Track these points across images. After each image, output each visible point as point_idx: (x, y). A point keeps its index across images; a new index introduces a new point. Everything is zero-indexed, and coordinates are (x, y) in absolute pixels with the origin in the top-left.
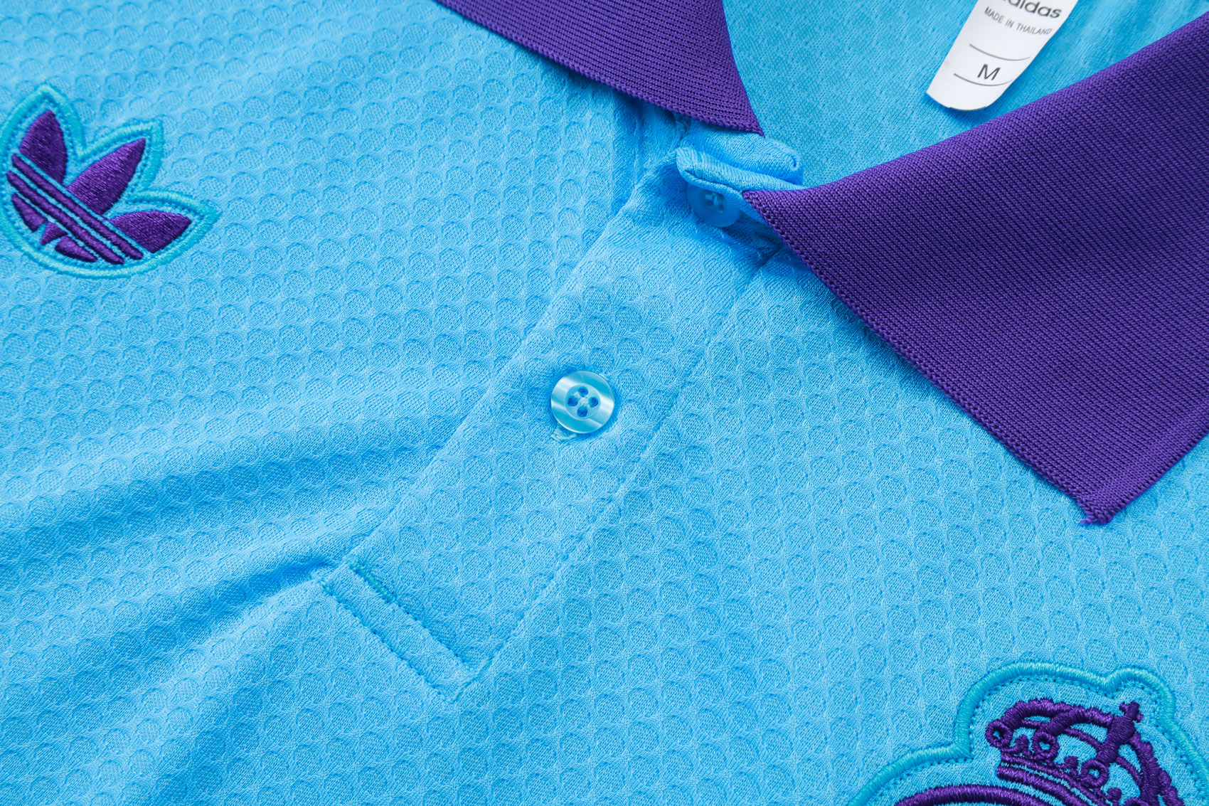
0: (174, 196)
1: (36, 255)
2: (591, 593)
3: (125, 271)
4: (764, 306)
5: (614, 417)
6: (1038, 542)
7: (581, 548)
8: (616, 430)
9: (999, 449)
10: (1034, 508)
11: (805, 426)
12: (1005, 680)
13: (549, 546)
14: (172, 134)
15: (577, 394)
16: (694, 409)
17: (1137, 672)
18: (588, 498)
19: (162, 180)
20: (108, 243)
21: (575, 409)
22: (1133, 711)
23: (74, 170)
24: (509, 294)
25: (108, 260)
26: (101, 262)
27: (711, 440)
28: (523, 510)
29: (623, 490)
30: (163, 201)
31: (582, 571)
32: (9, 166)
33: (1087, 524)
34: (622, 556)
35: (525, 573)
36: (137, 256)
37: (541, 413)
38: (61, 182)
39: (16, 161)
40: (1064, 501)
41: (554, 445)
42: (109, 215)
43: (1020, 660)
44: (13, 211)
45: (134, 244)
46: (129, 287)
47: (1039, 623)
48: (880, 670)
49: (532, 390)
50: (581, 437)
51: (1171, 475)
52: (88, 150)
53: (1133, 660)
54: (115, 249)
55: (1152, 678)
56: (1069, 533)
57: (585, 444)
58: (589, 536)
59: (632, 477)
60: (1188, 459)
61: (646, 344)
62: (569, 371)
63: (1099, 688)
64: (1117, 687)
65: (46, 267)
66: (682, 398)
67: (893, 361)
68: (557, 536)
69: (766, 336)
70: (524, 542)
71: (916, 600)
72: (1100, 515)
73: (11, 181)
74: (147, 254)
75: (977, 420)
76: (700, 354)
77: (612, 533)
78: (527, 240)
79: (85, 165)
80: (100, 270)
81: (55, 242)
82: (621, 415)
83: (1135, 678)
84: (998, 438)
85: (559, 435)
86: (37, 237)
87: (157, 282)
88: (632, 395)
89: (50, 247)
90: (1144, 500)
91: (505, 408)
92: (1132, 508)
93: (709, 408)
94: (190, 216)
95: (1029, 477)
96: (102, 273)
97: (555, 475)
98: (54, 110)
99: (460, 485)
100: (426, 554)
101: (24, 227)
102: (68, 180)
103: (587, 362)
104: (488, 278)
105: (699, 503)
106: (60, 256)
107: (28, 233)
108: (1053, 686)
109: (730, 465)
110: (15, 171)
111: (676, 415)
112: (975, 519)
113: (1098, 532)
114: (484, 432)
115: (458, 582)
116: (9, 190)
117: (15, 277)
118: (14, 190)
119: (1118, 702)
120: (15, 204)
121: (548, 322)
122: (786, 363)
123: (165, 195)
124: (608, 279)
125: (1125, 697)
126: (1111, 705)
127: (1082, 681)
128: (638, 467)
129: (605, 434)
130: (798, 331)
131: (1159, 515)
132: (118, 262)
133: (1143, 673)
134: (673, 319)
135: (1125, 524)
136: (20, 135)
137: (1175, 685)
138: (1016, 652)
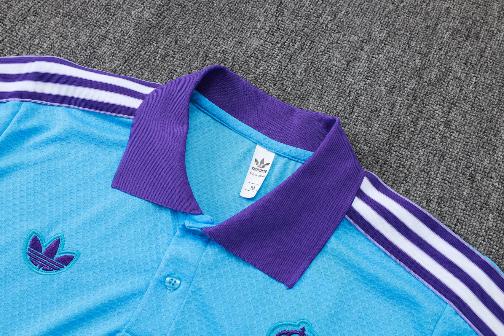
0: (69, 251)
1: (38, 272)
2: (181, 326)
3: (60, 271)
4: (210, 253)
5: (180, 284)
6: (278, 295)
7: (177, 316)
8: (181, 287)
9: (267, 276)
10: (276, 288)
11: (223, 278)
12: (275, 328)
13: (170, 317)
14: (66, 236)
15: (171, 281)
16: (198, 280)
17: (303, 320)
18: (177, 305)
19: (66, 247)
20: (55, 266)
21: (171, 284)
22: (303, 329)
23: (44, 249)
24: (152, 259)
25: (56, 270)
26: (54, 270)
27: (203, 286)
28: (163, 310)
29: (185, 301)
30: (67, 253)
31: (178, 322)
32: (28, 251)
33: (288, 289)
34: (187, 316)
35: (165, 325)
36: (63, 267)
37: (163, 287)
38: (41, 253)
39: (29, 250)
40: (283, 285)
41: (168, 293)
42: (54, 258)
43: (278, 323)
44: (30, 262)
45: (61, 264)
46: (62, 275)
47: (281, 314)
48: (248, 331)
49: (161, 282)
50: (174, 290)
51: (305, 274)
52: (46, 243)
53: (302, 318)
54: (57, 267)
55: (307, 321)
56: (285, 292)
57: (175, 292)
58: (179, 313)
59: (186, 298)
60: (308, 270)
61: (185, 266)
62: (169, 276)
63: (295, 326)
64: (299, 325)
65: (41, 274)
66: (195, 277)
67: (241, 260)
68: (171, 315)
69: (212, 260)
70: (164, 317)
71: (253, 314)
72: (290, 286)
73: (29, 255)
74: (65, 266)
75: (261, 270)
76: (197, 267)
77: (184, 311)
78: (154, 245)
79: (46, 247)
80: (54, 272)
81: (42, 268)
82: (182, 284)
83: (303, 322)
84: (266, 274)
85: (168, 291)
86: (37, 267)
87: (69, 272)
88: (184, 279)
89: (41, 269)
90: (300, 281)
91: (155, 287)
92: (297, 283)
93: (201, 279)
94: (74, 255)
95: (274, 281)
96: (55, 273)
97: (169, 300)
98: (36, 235)
99: (148, 307)
100: (142, 325)
101: (34, 266)
102: (43, 252)
103: (172, 273)
104: (147, 256)
105: (202, 301)
106: (44, 271)
107: (35, 267)
108: (285, 327)
109: (208, 291)
110: (29, 252)
111: (194, 282)
112: (264, 293)
113: (291, 290)
114: (151, 294)
115: (150, 330)
116: (29, 257)
117: (34, 278)
118: (30, 257)
119: (300, 328)
120: (31, 260)
121: (162, 265)
122: (217, 265)
123: (67, 251)
124: (174, 253)
125: (301, 327)
126: (299, 329)
127: (292, 325)
128: (187, 295)
129: (179, 289)
130: (219, 257)
131: (303, 284)
132: (58, 270)
133: (304, 320)
134: (190, 260)
135: (296, 287)
136: (29, 243)
137: (311, 322)
138: (277, 321)
